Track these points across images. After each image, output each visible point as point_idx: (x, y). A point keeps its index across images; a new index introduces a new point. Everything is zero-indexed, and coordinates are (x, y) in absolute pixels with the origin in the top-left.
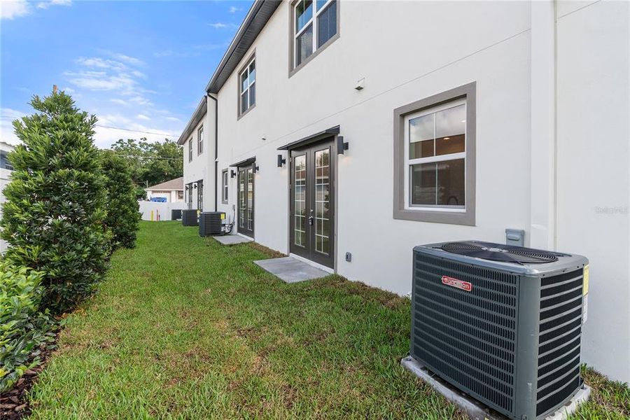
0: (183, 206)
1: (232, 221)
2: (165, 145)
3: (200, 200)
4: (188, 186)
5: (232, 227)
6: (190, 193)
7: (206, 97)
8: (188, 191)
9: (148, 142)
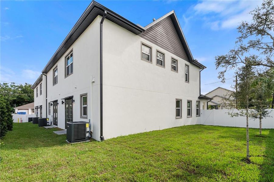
0: (34, 115)
1: (51, 121)
2: (25, 86)
3: (41, 113)
4: (36, 107)
5: (51, 123)
6: (37, 110)
7: (42, 75)
8: (36, 109)
9: (16, 85)
